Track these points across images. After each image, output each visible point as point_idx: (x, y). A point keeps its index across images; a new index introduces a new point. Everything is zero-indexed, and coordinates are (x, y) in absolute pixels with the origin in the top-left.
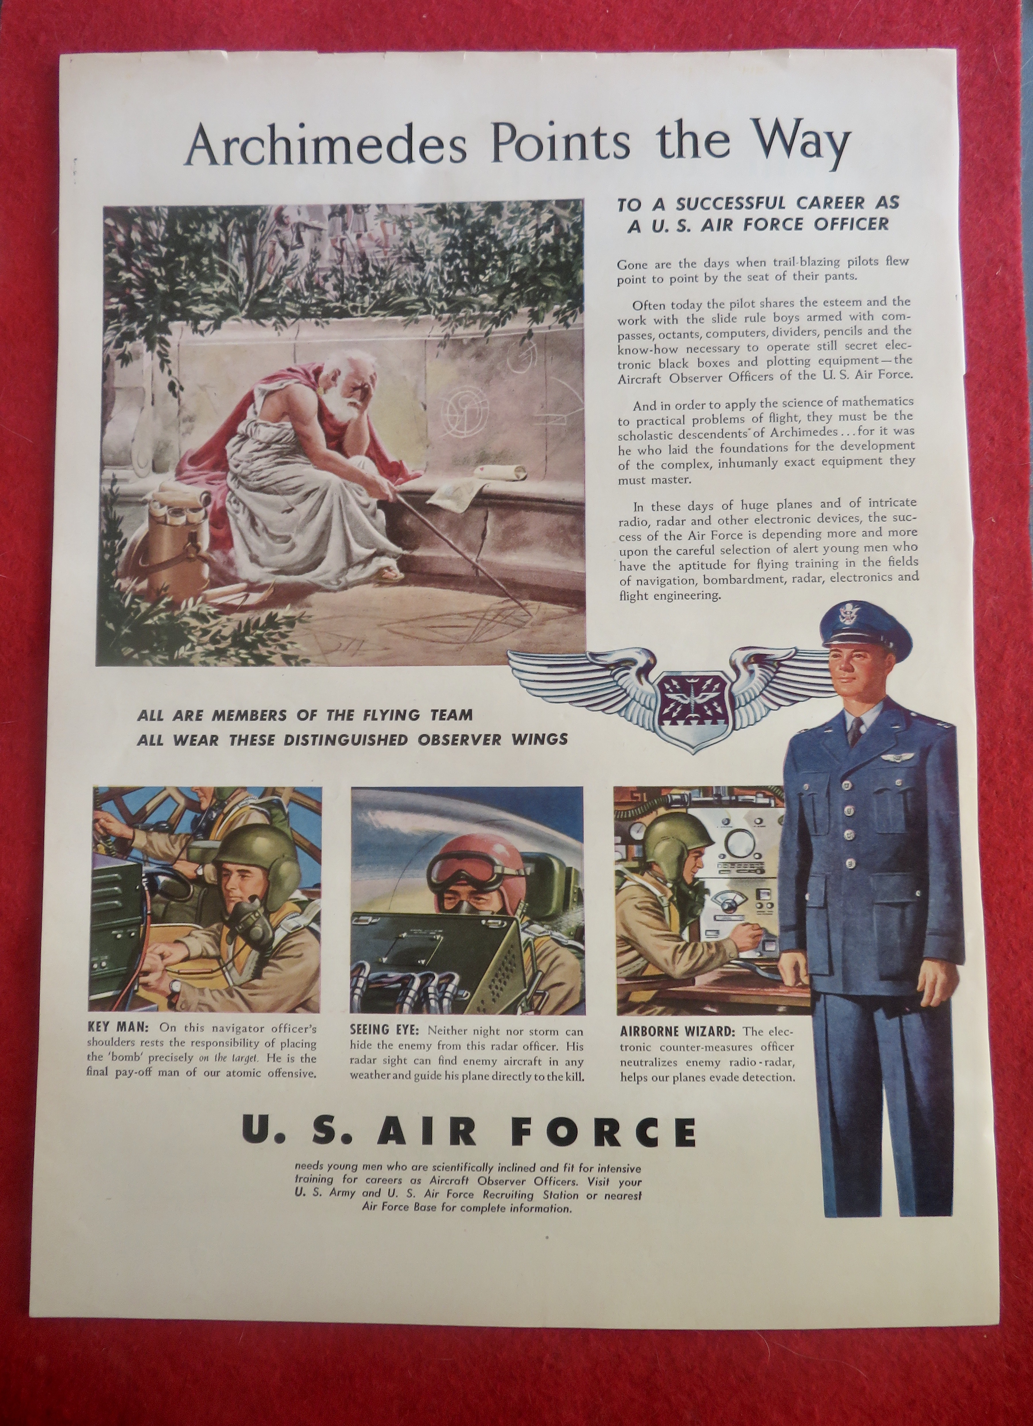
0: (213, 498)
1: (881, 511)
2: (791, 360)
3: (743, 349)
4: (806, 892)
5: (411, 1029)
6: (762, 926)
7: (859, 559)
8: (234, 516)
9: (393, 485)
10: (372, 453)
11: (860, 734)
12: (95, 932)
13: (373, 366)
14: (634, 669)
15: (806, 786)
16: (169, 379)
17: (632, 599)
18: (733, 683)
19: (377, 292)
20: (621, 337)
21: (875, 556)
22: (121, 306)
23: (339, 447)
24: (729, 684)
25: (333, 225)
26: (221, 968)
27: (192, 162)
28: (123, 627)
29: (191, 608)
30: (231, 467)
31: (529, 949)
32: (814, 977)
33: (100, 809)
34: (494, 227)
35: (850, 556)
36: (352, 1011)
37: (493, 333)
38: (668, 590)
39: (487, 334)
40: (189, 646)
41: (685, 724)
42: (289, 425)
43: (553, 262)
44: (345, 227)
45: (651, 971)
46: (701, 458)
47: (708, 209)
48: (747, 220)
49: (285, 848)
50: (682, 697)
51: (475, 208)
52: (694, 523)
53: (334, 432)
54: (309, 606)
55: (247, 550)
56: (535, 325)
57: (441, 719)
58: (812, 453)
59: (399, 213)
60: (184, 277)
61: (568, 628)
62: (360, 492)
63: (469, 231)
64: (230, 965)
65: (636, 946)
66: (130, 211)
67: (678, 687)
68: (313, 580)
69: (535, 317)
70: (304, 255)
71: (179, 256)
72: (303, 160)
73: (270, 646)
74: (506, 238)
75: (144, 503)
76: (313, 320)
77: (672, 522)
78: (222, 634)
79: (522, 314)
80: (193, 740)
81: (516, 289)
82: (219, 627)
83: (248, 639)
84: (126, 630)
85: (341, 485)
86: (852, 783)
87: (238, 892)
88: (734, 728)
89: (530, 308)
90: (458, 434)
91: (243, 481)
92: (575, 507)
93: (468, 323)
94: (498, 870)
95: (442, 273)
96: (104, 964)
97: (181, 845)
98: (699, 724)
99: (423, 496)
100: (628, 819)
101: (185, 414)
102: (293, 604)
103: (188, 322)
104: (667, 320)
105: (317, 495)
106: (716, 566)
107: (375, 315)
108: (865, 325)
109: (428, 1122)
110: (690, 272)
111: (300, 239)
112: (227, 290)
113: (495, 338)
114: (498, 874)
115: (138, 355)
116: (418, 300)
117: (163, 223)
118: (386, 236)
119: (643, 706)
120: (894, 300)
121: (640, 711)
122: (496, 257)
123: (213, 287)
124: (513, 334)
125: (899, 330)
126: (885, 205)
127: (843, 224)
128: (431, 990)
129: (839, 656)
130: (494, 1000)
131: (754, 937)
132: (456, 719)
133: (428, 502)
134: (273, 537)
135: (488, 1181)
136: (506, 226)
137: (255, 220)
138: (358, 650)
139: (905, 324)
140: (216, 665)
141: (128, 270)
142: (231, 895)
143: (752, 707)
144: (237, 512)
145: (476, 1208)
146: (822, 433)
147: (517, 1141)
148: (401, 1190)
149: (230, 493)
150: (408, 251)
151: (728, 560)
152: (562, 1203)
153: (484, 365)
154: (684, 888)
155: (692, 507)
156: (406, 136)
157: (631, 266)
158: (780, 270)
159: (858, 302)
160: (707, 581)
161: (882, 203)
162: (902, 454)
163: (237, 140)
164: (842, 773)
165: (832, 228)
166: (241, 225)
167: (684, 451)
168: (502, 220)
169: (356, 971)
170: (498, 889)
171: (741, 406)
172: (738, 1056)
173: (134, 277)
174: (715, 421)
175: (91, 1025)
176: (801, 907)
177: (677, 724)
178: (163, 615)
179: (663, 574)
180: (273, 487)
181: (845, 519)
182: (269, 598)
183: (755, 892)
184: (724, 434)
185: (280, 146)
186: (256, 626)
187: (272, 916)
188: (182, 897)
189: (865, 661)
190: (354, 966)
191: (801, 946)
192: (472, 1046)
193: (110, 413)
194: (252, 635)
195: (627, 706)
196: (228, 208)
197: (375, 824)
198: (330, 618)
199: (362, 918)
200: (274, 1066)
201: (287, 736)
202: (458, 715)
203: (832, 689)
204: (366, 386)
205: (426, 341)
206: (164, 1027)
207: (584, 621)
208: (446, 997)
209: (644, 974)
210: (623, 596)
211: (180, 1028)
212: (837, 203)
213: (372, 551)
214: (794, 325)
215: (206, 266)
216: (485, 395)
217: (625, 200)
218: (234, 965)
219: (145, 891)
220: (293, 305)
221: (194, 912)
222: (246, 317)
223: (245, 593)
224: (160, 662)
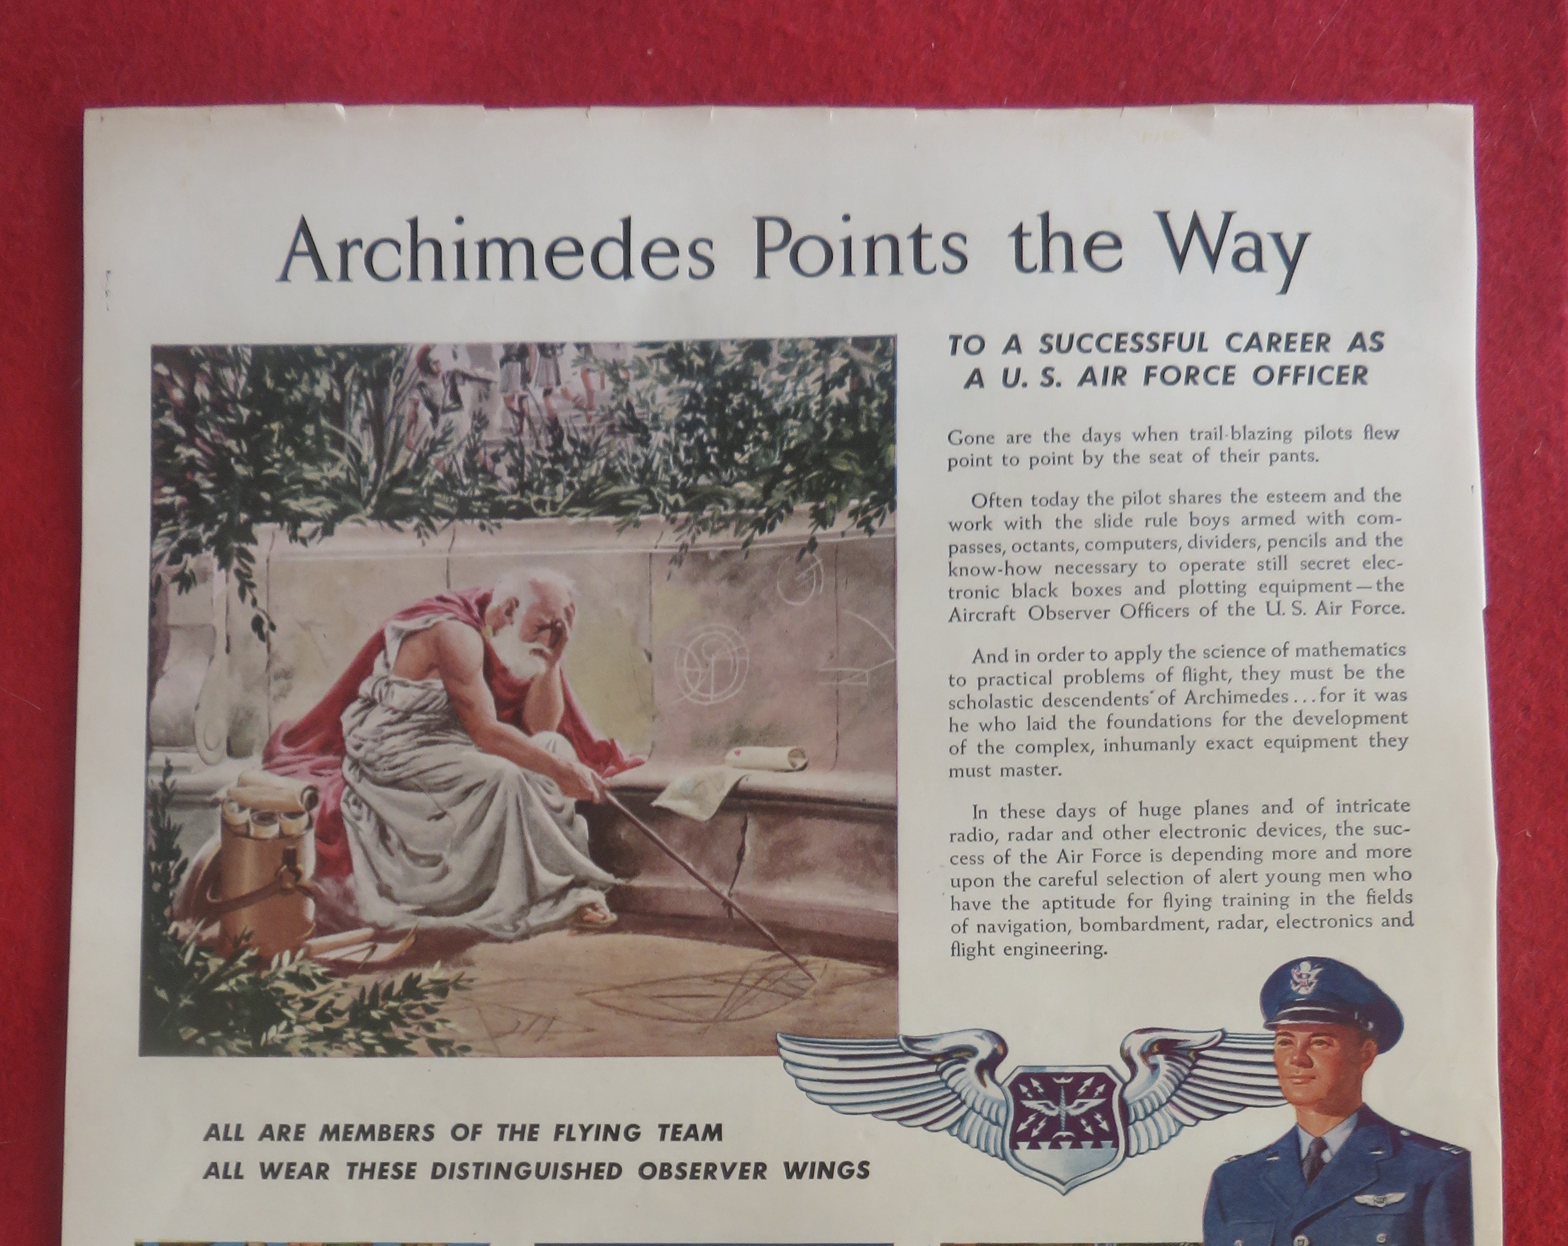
0: (321, 796)
1: (1355, 819)
2: (1217, 585)
3: (1143, 569)
7: (1320, 892)
8: (354, 825)
9: (599, 778)
10: (568, 728)
11: (1322, 1163)
13: (570, 594)
14: (973, 1062)
15: (1239, 1243)
16: (253, 612)
17: (970, 955)
18: (1125, 1085)
19: (575, 479)
20: (954, 549)
21: (1346, 888)
22: (179, 499)
23: (518, 720)
24: (1119, 1085)
25: (508, 375)
27: (289, 277)
28: (182, 996)
29: (287, 966)
30: (350, 749)
34: (757, 378)
35: (1307, 888)
37: (756, 542)
38: (1026, 940)
39: (746, 544)
40: (284, 1025)
41: (1051, 1147)
42: (439, 684)
43: (848, 434)
44: (526, 378)
46: (1078, 736)
47: (1089, 351)
48: (1148, 369)
50: (1047, 1106)
51: (727, 350)
52: (1066, 836)
53: (509, 696)
54: (469, 963)
55: (374, 878)
56: (820, 530)
57: (674, 1138)
58: (1249, 729)
59: (610, 356)
60: (277, 455)
61: (870, 998)
62: (549, 787)
63: (719, 384)
66: (192, 352)
67: (1041, 1090)
68: (476, 924)
69: (821, 518)
70: (463, 421)
71: (269, 422)
72: (461, 274)
73: (409, 1026)
74: (777, 395)
75: (215, 803)
76: (477, 522)
77: (1032, 835)
78: (336, 1006)
79: (800, 514)
80: (289, 1170)
81: (792, 474)
82: (330, 996)
83: (375, 1014)
84: (186, 1001)
85: (519, 777)
86: (1310, 1239)
88: (1127, 1154)
89: (812, 504)
90: (701, 699)
91: (368, 770)
92: (882, 811)
93: (716, 526)
95: (677, 449)
98: (1072, 1147)
99: (646, 795)
101: (277, 666)
102: (445, 961)
103: (282, 525)
104: (1024, 524)
105: (483, 792)
106: (1100, 904)
107: (572, 515)
108: (1332, 532)
110: (1061, 449)
111: (456, 396)
112: (343, 476)
113: (759, 551)
115: (206, 576)
116: (640, 491)
117: (244, 370)
118: (590, 392)
119: (988, 1119)
120: (1376, 494)
121: (981, 1127)
122: (760, 425)
123: (321, 469)
124: (786, 544)
125: (1385, 540)
126: (1363, 346)
127: (1297, 375)
129: (1290, 1042)
132: (697, 1139)
133: (655, 803)
134: (415, 857)
136: (776, 376)
137: (387, 366)
138: (546, 1031)
139: (1393, 531)
140: (325, 1055)
141: (189, 442)
143: (1155, 1121)
144: (358, 818)
146: (1265, 698)
149: (347, 789)
150: (623, 415)
151: (1118, 893)
153: (742, 591)
155: (1063, 812)
156: (621, 236)
157: (969, 440)
158: (1200, 446)
159: (1321, 497)
160: (1086, 927)
161: (1358, 343)
162: (1388, 731)
163: (359, 243)
164: (1294, 1224)
165: (1280, 381)
166: (365, 374)
167: (1051, 725)
168: (770, 367)
171: (1139, 656)
173: (198, 454)
174: (1099, 679)
177: (1038, 1147)
178: (243, 977)
179: (1018, 916)
180: (414, 780)
181: (1300, 831)
182: (408, 951)
184: (1111, 700)
185: (426, 253)
186: (388, 994)
189: (1330, 1051)
193: (162, 665)
194: (381, 1008)
195: (962, 1119)
196: (345, 348)
198: (503, 982)
201: (436, 1165)
202: (701, 1131)
203: (1279, 1094)
204: (559, 625)
205: (651, 555)
207: (896, 988)
210: (956, 949)
212: (1288, 343)
213: (567, 880)
214: (1222, 532)
215: (311, 438)
216: (743, 639)
217: (960, 337)
220: (445, 498)
222: (372, 517)
223: (371, 943)
224: (238, 1050)
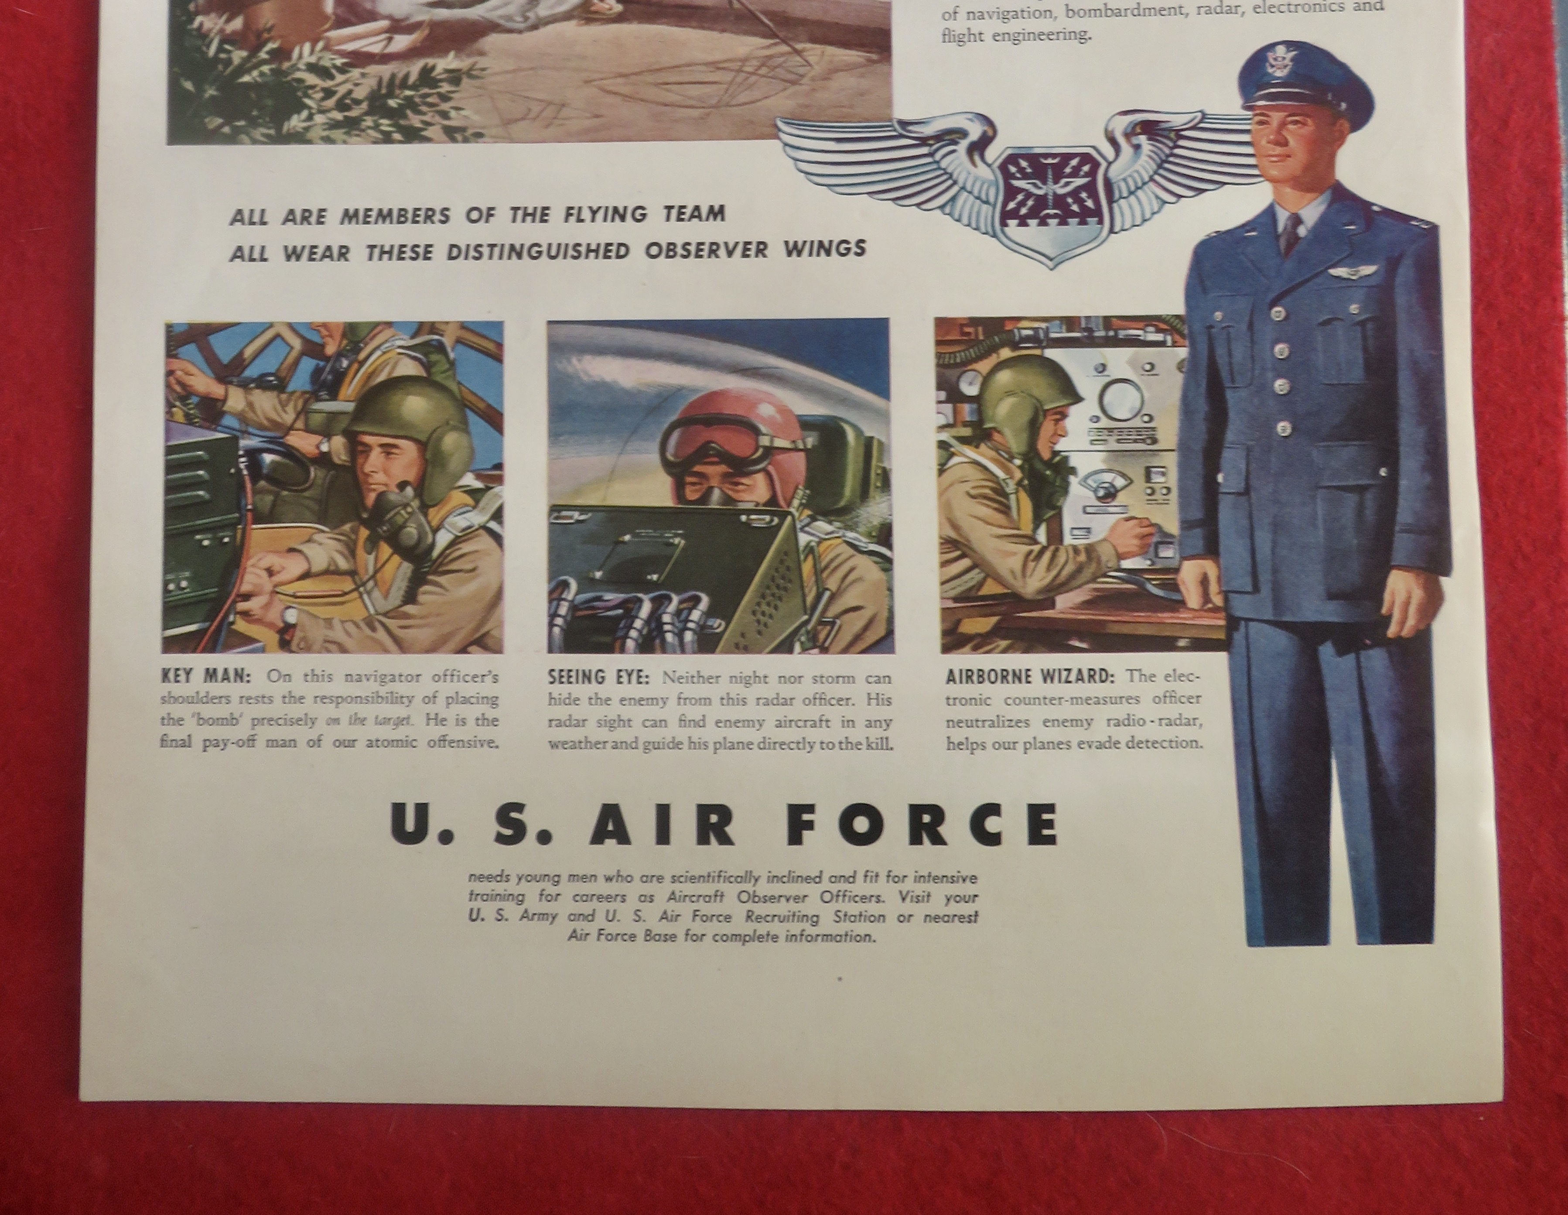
4: (1218, 471)
5: (639, 676)
6: (1153, 521)
11: (1297, 238)
12: (171, 538)
14: (964, 144)
15: (1218, 315)
17: (961, 39)
18: (1110, 164)
24: (1104, 164)
26: (356, 589)
28: (207, 87)
29: (308, 58)
31: (810, 558)
32: (1231, 595)
33: (175, 356)
36: (550, 651)
38: (1014, 26)
40: (305, 113)
41: (1039, 224)
45: (991, 588)
49: (449, 410)
50: (1035, 185)
54: (482, 54)
57: (680, 219)
61: (865, 83)
64: (371, 584)
65: (969, 552)
67: (1029, 170)
68: (487, 15)
73: (424, 114)
78: (355, 95)
80: (311, 253)
82: (348, 86)
83: (392, 103)
84: (211, 92)
86: (1285, 312)
87: (380, 477)
88: (1112, 231)
94: (765, 441)
96: (184, 584)
97: (295, 407)
98: (1059, 224)
100: (956, 365)
102: (458, 49)
109: (663, 812)
114: (765, 448)
119: (978, 198)
121: (972, 206)
128: (666, 618)
129: (1267, 122)
130: (759, 633)
131: (1143, 537)
132: (701, 220)
135: (754, 898)
138: (555, 118)
140: (345, 142)
142: (371, 481)
143: (1138, 198)
145: (736, 937)
147: (795, 838)
148: (625, 911)
152: (862, 928)
154: (1039, 466)
160: (1071, 11)
164: (1272, 295)
169: (556, 591)
170: (764, 470)
172: (1120, 711)
175: (165, 674)
176: (1211, 491)
177: (1027, 225)
178: (266, 68)
182: (422, 42)
183: (1142, 472)
186: (404, 85)
187: (432, 512)
188: (299, 484)
189: (1305, 131)
190: (554, 583)
191: (1212, 550)
192: (727, 700)
194: (397, 97)
195: (953, 199)
197: (582, 375)
198: (514, 71)
199: (564, 513)
200: (436, 732)
202: (704, 211)
203: (1255, 172)
206: (274, 675)
207: (889, 74)
208: (690, 629)
209: (981, 593)
210: (948, 36)
211: (298, 677)
218: (376, 584)
219: (243, 476)
221: (316, 507)
223: (387, 35)
224: (265, 140)
